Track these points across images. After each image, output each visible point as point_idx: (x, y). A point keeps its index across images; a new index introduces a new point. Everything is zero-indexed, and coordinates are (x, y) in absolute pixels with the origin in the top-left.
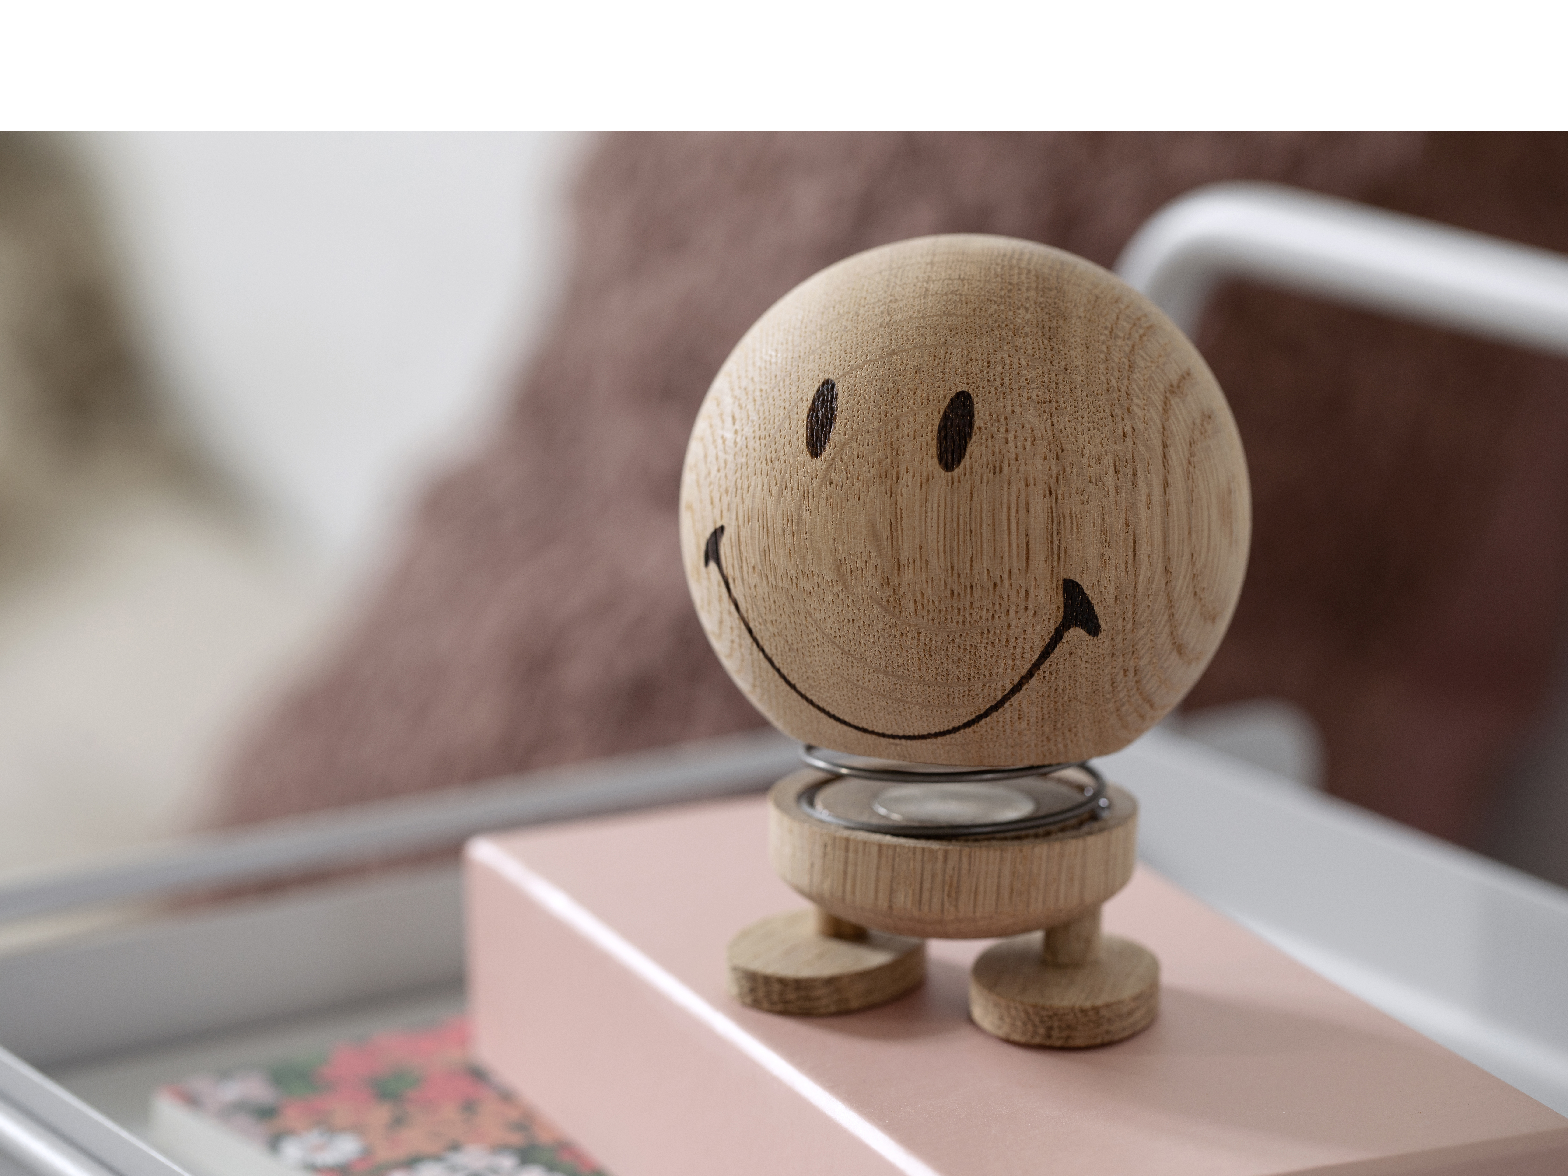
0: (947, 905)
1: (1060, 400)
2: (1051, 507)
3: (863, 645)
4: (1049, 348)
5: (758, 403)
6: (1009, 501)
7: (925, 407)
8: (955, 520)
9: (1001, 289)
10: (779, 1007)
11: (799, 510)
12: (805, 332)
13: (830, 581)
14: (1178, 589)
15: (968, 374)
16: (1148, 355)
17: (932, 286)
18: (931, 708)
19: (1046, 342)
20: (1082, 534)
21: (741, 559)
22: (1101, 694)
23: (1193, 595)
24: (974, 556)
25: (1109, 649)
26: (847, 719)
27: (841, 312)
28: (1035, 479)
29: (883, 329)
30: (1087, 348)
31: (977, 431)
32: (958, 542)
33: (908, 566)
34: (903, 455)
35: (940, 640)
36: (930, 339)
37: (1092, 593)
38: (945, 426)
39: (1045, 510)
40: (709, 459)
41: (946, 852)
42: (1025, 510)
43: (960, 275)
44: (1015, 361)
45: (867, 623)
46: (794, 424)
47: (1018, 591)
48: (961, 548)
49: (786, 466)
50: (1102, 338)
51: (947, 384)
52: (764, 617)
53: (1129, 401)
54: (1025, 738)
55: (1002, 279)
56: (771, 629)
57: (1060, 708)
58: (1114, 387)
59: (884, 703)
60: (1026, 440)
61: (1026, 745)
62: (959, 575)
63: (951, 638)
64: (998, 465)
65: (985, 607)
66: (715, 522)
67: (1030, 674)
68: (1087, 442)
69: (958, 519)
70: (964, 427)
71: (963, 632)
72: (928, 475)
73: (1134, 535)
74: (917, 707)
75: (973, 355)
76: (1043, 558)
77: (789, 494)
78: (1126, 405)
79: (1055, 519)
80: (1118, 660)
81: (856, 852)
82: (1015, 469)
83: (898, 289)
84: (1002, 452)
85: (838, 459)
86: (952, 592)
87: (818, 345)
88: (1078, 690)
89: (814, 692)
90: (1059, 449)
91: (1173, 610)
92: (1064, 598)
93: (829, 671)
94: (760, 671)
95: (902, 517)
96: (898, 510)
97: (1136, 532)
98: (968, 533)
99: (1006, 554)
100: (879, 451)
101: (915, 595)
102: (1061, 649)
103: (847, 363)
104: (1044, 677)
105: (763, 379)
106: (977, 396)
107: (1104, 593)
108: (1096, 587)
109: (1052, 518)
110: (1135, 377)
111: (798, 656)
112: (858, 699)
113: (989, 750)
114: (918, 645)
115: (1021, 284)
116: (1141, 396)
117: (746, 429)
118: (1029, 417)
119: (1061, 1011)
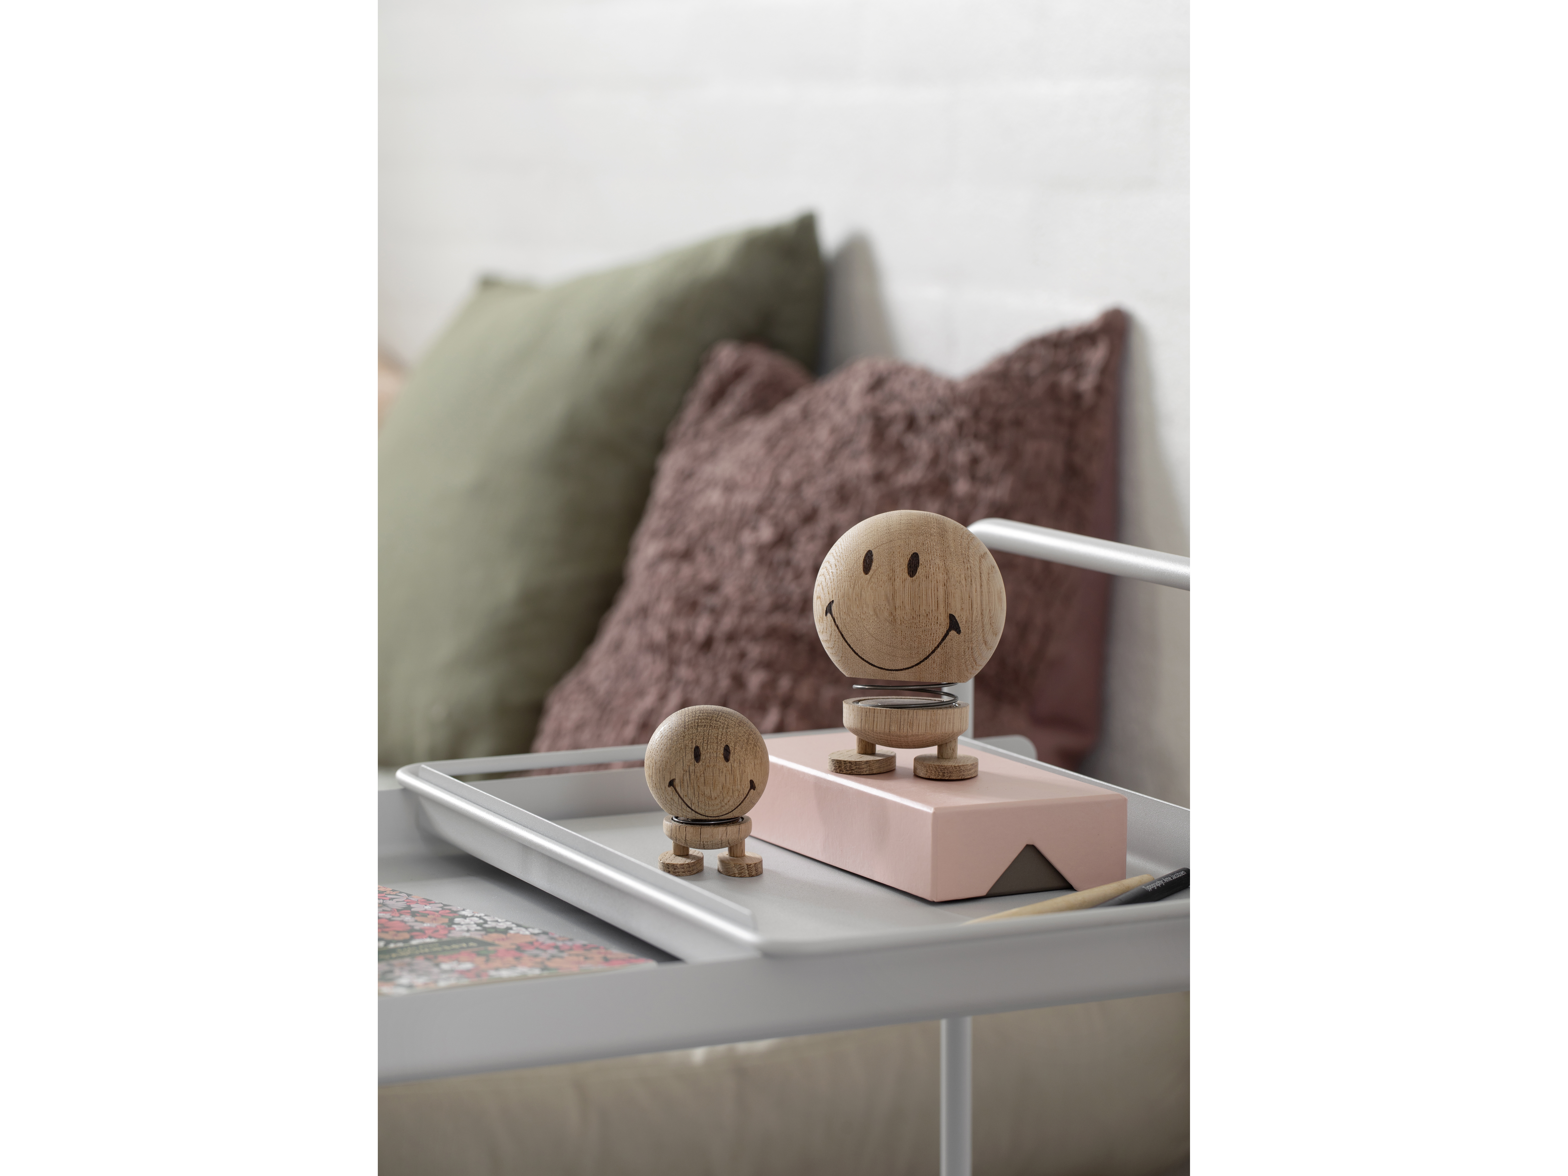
1: (946, 556)
3: (883, 637)
5: (845, 559)
6: (931, 587)
7: (903, 558)
8: (914, 593)
9: (925, 523)
11: (861, 592)
12: (859, 536)
13: (872, 615)
14: (985, 622)
15: (916, 547)
16: (974, 545)
17: (902, 521)
18: (905, 659)
19: (941, 539)
20: (955, 600)
21: (840, 611)
22: (960, 655)
23: (990, 624)
24: (920, 605)
25: (963, 639)
26: (875, 663)
27: (870, 531)
28: (940, 581)
29: (887, 536)
31: (920, 565)
33: (898, 609)
34: (897, 573)
35: (908, 634)
36: (903, 537)
37: (958, 619)
38: (910, 563)
39: (943, 591)
40: (826, 580)
42: (937, 591)
43: (911, 519)
44: (931, 544)
45: (884, 628)
46: (859, 565)
47: (935, 617)
48: (916, 602)
49: (856, 577)
50: (959, 538)
51: (910, 550)
55: (925, 520)
56: (850, 634)
57: (947, 659)
58: (963, 553)
59: (889, 658)
60: (936, 568)
61: (935, 673)
62: (915, 611)
63: (912, 633)
64: (927, 575)
65: (924, 623)
66: (828, 600)
67: (938, 646)
68: (956, 570)
70: (916, 564)
71: (916, 631)
72: (905, 579)
73: (971, 601)
74: (900, 658)
75: (917, 542)
76: (943, 607)
77: (858, 587)
78: (968, 560)
79: (946, 594)
80: (966, 643)
81: (877, 715)
82: (933, 577)
83: (891, 522)
84: (929, 572)
85: (874, 575)
87: (864, 540)
88: (953, 653)
89: (863, 656)
90: (947, 571)
91: (984, 630)
92: (949, 620)
93: (870, 647)
94: (845, 650)
98: (919, 597)
99: (931, 605)
100: (888, 572)
101: (900, 618)
102: (948, 637)
103: (875, 545)
104: (941, 649)
106: (920, 554)
107: (961, 620)
108: (960, 617)
110: (970, 551)
111: (859, 643)
112: (880, 657)
113: (923, 674)
114: (901, 636)
116: (972, 557)
117: (840, 569)
118: (936, 561)
119: (948, 767)
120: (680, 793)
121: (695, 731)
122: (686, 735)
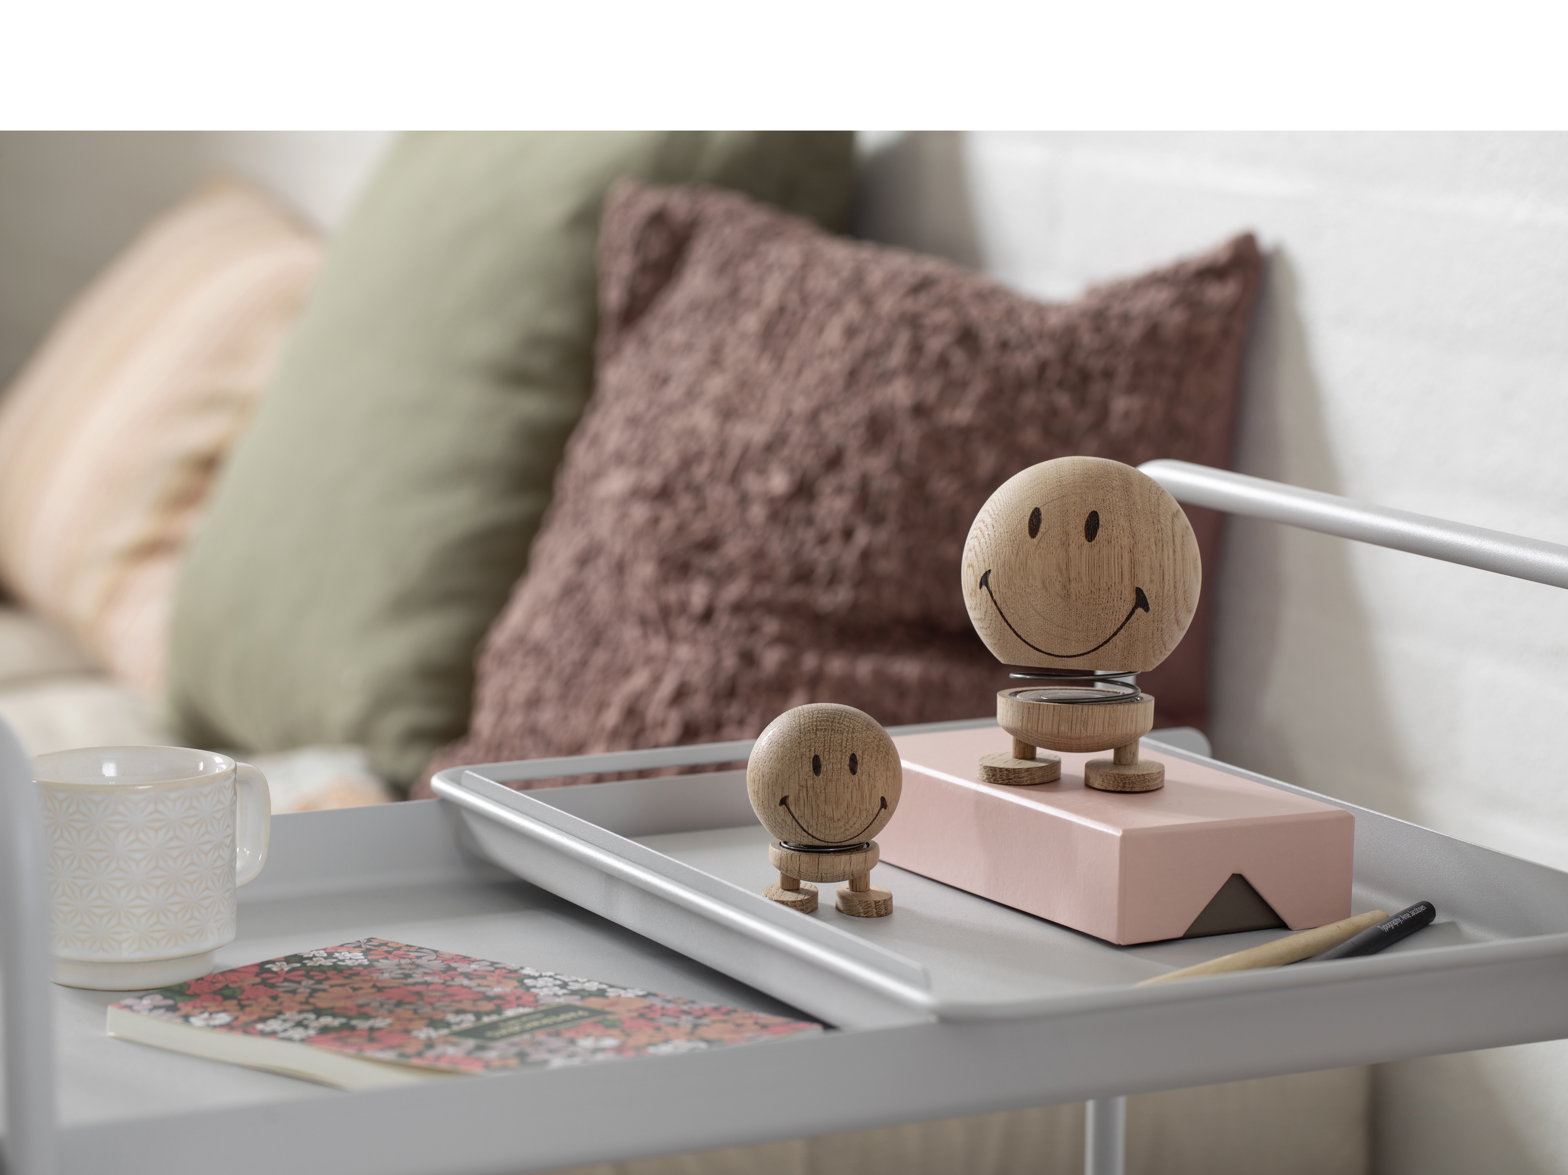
0: (1082, 730)
1: (1132, 515)
2: (1131, 558)
4: (1127, 495)
5: (1005, 519)
6: (1114, 555)
7: (1079, 517)
8: (1093, 562)
9: (1105, 473)
11: (1025, 560)
12: (1023, 490)
13: (1040, 588)
15: (1095, 504)
16: (1164, 501)
17: (1076, 472)
18: (1080, 643)
19: (1125, 493)
20: (1143, 569)
21: (997, 583)
22: (1148, 638)
23: (1183, 598)
24: (1101, 576)
25: (1152, 618)
26: (1042, 651)
27: (1036, 483)
28: (1124, 546)
29: (1057, 487)
30: (1141, 497)
31: (1101, 526)
32: (1094, 570)
33: (1074, 581)
34: (1071, 536)
35: (1086, 613)
36: (1077, 490)
37: (1147, 593)
38: (1088, 524)
39: (1129, 559)
40: (982, 544)
42: (1121, 559)
44: (1113, 500)
45: (1055, 605)
46: (1021, 525)
47: (1118, 592)
48: (1095, 573)
49: (1020, 542)
50: (1147, 493)
51: (1087, 508)
54: (1116, 657)
56: (1011, 612)
57: (1132, 643)
58: (1153, 512)
59: (1060, 642)
60: (1120, 530)
61: (1116, 661)
62: (1094, 584)
63: (1091, 612)
64: (1109, 540)
66: (985, 570)
67: (1121, 627)
68: (1144, 532)
70: (1095, 525)
71: (1096, 609)
72: (1081, 544)
74: (1074, 643)
75: (1096, 497)
76: (1128, 578)
77: (1022, 553)
78: (1157, 519)
79: (1133, 562)
80: (1155, 623)
82: (1116, 541)
84: (1111, 535)
85: (1043, 538)
86: (1091, 591)
87: (1030, 495)
88: (1140, 636)
89: (1028, 639)
90: (1133, 534)
91: (1176, 605)
92: (1136, 595)
93: (1037, 628)
94: (1004, 631)
95: (1071, 561)
96: (1069, 558)
97: (1164, 570)
98: (1098, 567)
99: (1113, 575)
100: (1061, 535)
101: (1075, 592)
102: (1134, 617)
103: (1044, 501)
104: (1127, 629)
106: (1100, 513)
107: (1150, 594)
108: (1148, 591)
109: (1131, 562)
110: (1160, 509)
111: (1023, 623)
112: (1049, 640)
113: (1101, 662)
114: (1076, 614)
115: (1112, 471)
116: (1162, 516)
117: (1000, 529)
118: (1121, 521)
119: (1129, 776)
120: (794, 813)
121: (814, 737)
122: (802, 741)
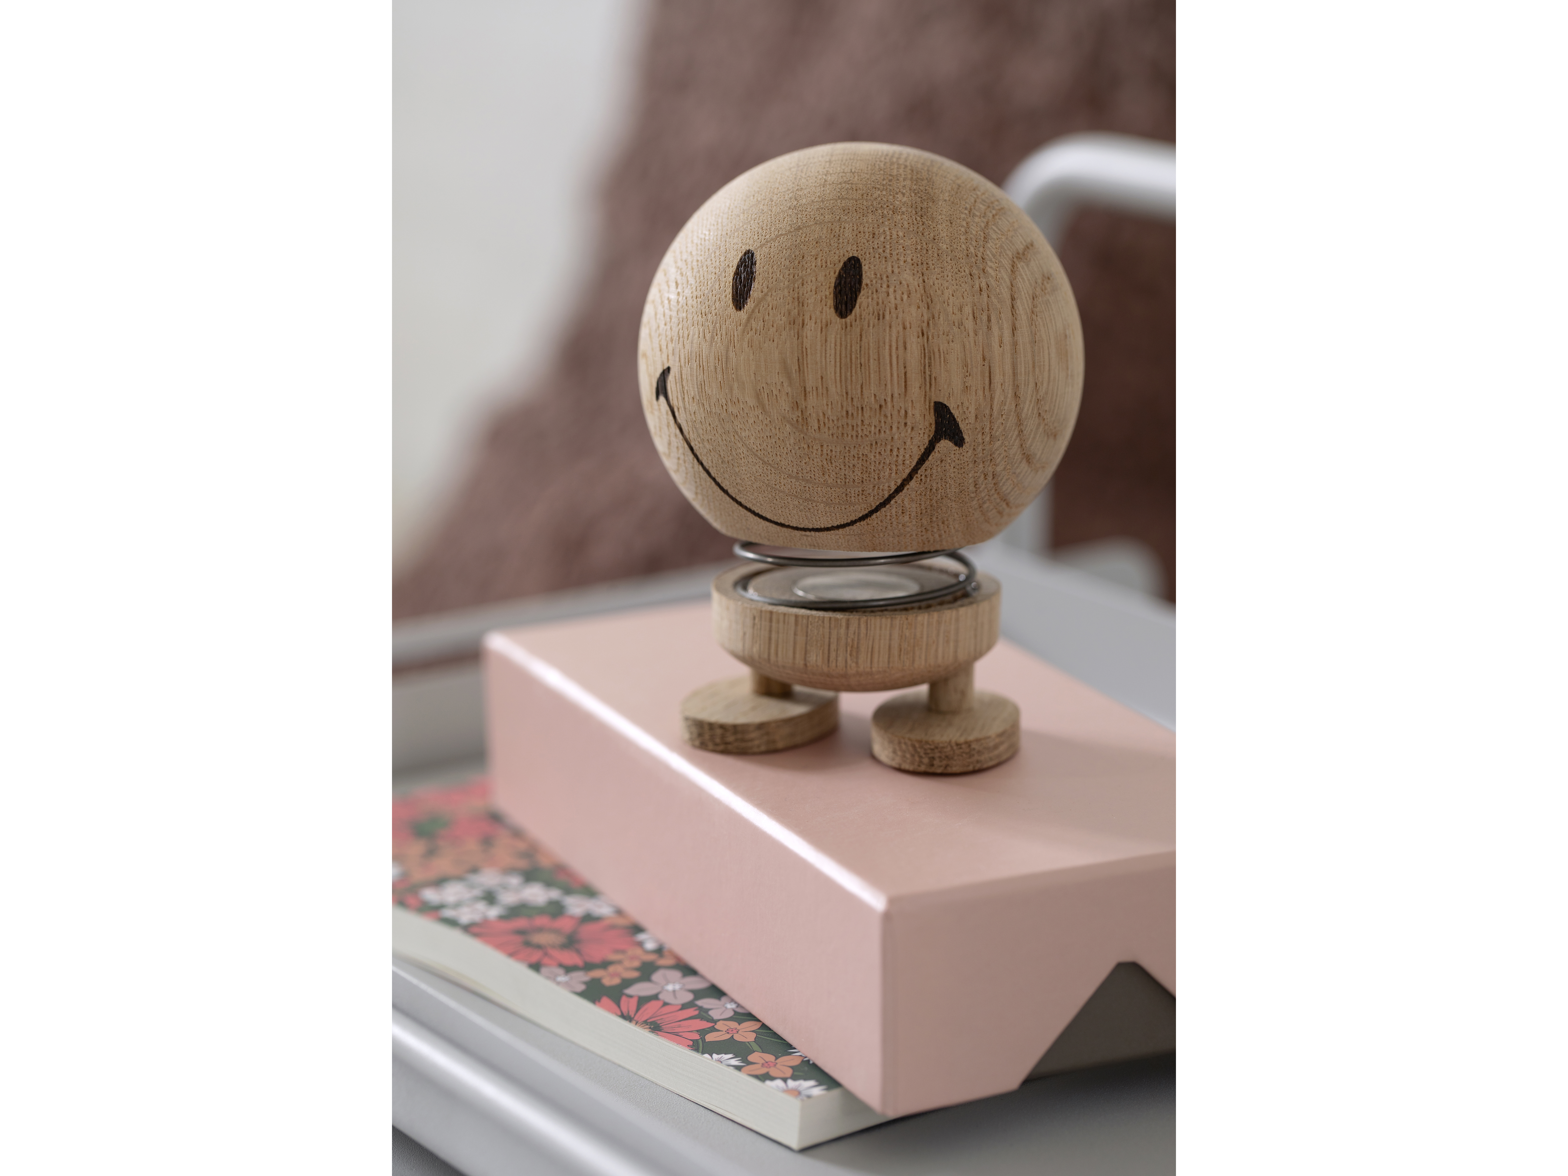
0: (849, 662)
1: (929, 263)
2: (924, 345)
3: (779, 456)
4: (921, 223)
5: (695, 270)
6: (890, 341)
7: (824, 269)
8: (849, 356)
9: (884, 180)
10: (721, 747)
11: (727, 351)
12: (732, 215)
13: (752, 406)
14: (1025, 410)
15: (857, 244)
16: (999, 230)
17: (830, 178)
18: (833, 506)
19: (918, 218)
20: (948, 366)
21: (684, 392)
22: (967, 494)
23: (1037, 415)
24: (864, 384)
25: (972, 457)
26: (768, 517)
27: (759, 199)
28: (910, 323)
29: (791, 210)
30: (951, 223)
31: (865, 287)
32: (851, 373)
33: (813, 393)
34: (807, 306)
35: (838, 450)
36: (828, 217)
37: (957, 412)
38: (840, 284)
39: (919, 348)
40: (658, 317)
41: (848, 620)
42: (903, 348)
43: (851, 170)
44: (894, 233)
45: (781, 438)
46: (722, 285)
47: (899, 411)
48: (854, 378)
49: (716, 318)
50: (963, 216)
51: (841, 251)
52: (702, 437)
53: (985, 264)
54: (908, 529)
55: (884, 172)
56: (708, 446)
57: (935, 504)
58: (972, 253)
59: (796, 503)
60: (903, 293)
61: (909, 535)
62: (852, 399)
63: (847, 449)
64: (881, 313)
65: (873, 424)
66: (663, 365)
67: (910, 477)
68: (951, 295)
69: (851, 355)
70: (855, 284)
71: (856, 444)
72: (827, 322)
73: (990, 367)
74: (822, 505)
75: (861, 229)
76: (918, 385)
77: (719, 339)
78: (982, 267)
79: (927, 354)
80: (979, 466)
81: (778, 622)
82: (894, 316)
83: (803, 180)
84: (885, 303)
85: (757, 311)
86: (847, 412)
87: (741, 225)
88: (948, 490)
89: (742, 496)
90: (929, 300)
91: (1021, 427)
92: (935, 417)
93: (753, 478)
94: (700, 481)
95: (807, 355)
96: (804, 349)
97: (991, 365)
98: (859, 366)
99: (889, 382)
100: (789, 304)
101: (818, 415)
102: (934, 457)
103: (763, 238)
104: (921, 479)
105: (699, 252)
106: (865, 260)
107: (966, 413)
108: (960, 408)
109: (925, 354)
110: (989, 246)
111: (729, 467)
112: (776, 500)
113: (880, 539)
114: (822, 455)
115: (899, 176)
116: (993, 260)
117: (686, 291)
118: (906, 276)
119: (941, 745)
